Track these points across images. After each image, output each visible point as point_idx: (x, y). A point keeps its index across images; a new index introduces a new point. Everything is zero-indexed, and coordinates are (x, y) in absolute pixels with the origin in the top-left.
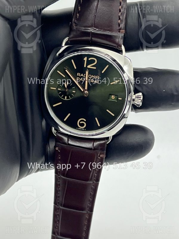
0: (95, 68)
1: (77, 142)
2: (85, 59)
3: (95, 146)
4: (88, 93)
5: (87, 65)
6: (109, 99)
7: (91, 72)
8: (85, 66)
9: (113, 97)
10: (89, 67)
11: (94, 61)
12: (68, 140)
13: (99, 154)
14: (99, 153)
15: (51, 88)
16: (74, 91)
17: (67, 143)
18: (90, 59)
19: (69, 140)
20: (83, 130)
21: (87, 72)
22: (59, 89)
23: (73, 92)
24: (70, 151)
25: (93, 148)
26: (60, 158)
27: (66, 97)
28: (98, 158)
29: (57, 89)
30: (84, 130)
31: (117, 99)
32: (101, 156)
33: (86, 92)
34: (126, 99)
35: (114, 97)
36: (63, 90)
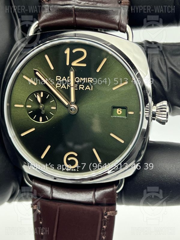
0: (85, 65)
1: (67, 193)
2: (67, 51)
3: (97, 198)
4: (76, 107)
5: (71, 62)
6: (112, 116)
7: (79, 72)
8: (68, 64)
9: (119, 112)
10: (74, 64)
11: (82, 54)
12: (52, 192)
13: (105, 211)
14: (106, 209)
15: (16, 106)
16: (53, 106)
17: (51, 197)
18: (74, 51)
19: (54, 191)
20: (74, 172)
21: (72, 73)
22: (28, 106)
23: (53, 108)
24: (57, 210)
25: (94, 202)
26: (41, 223)
27: (41, 119)
28: (105, 218)
29: (25, 106)
30: (76, 172)
31: (127, 114)
32: (108, 214)
33: (74, 106)
34: (141, 113)
35: (121, 112)
36: (36, 107)
